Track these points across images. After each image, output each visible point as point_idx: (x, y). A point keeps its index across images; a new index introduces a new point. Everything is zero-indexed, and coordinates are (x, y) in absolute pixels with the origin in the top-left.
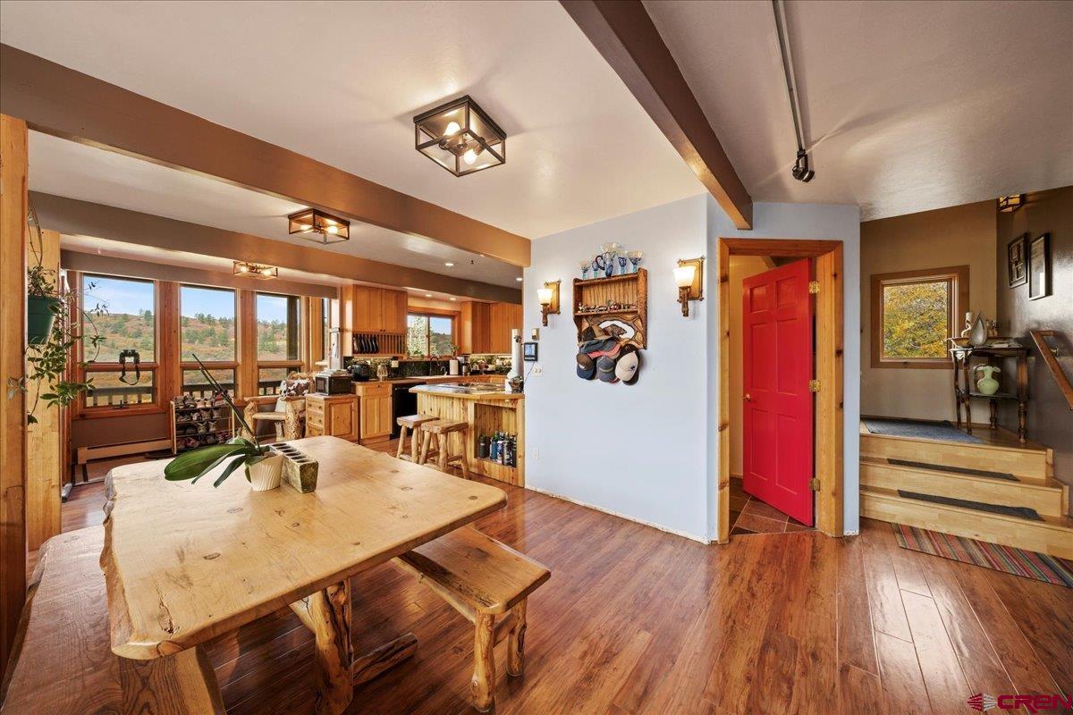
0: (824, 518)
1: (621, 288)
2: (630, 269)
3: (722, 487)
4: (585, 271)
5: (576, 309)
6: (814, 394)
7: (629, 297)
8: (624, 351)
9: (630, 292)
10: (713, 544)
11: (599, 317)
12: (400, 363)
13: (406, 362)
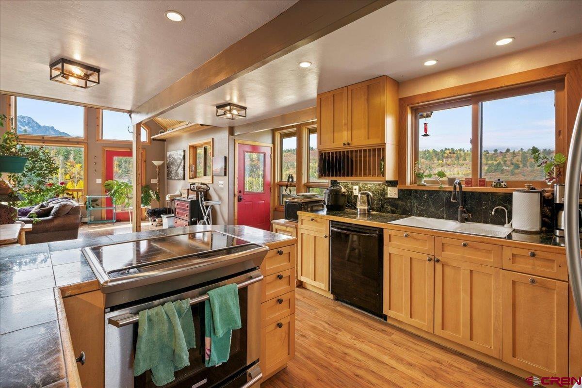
12: (401, 192)
13: (411, 190)
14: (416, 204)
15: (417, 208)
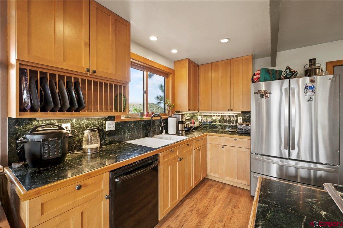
12: (117, 124)
13: (124, 122)
14: (127, 132)
15: (128, 134)
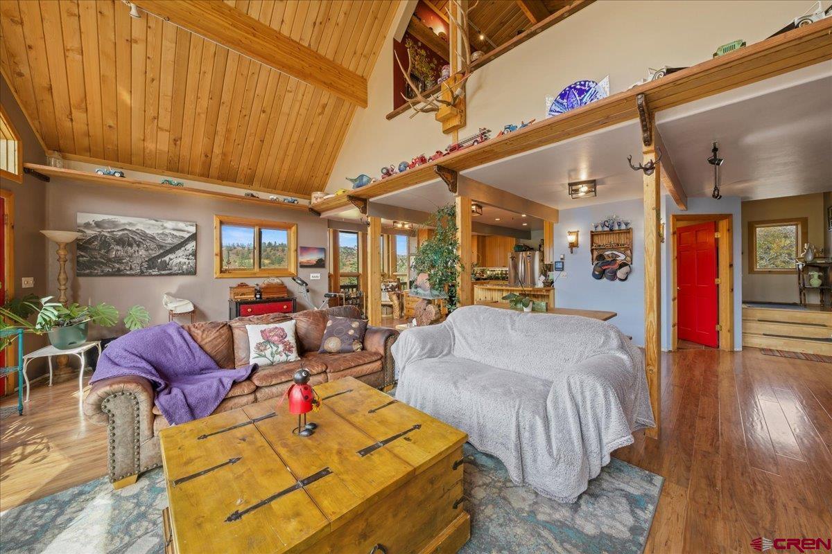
0: (724, 344)
1: (617, 237)
2: (623, 227)
3: (674, 326)
4: (596, 227)
5: (592, 245)
6: (718, 285)
7: (623, 239)
8: (621, 266)
9: (622, 238)
10: (670, 351)
11: (605, 249)
